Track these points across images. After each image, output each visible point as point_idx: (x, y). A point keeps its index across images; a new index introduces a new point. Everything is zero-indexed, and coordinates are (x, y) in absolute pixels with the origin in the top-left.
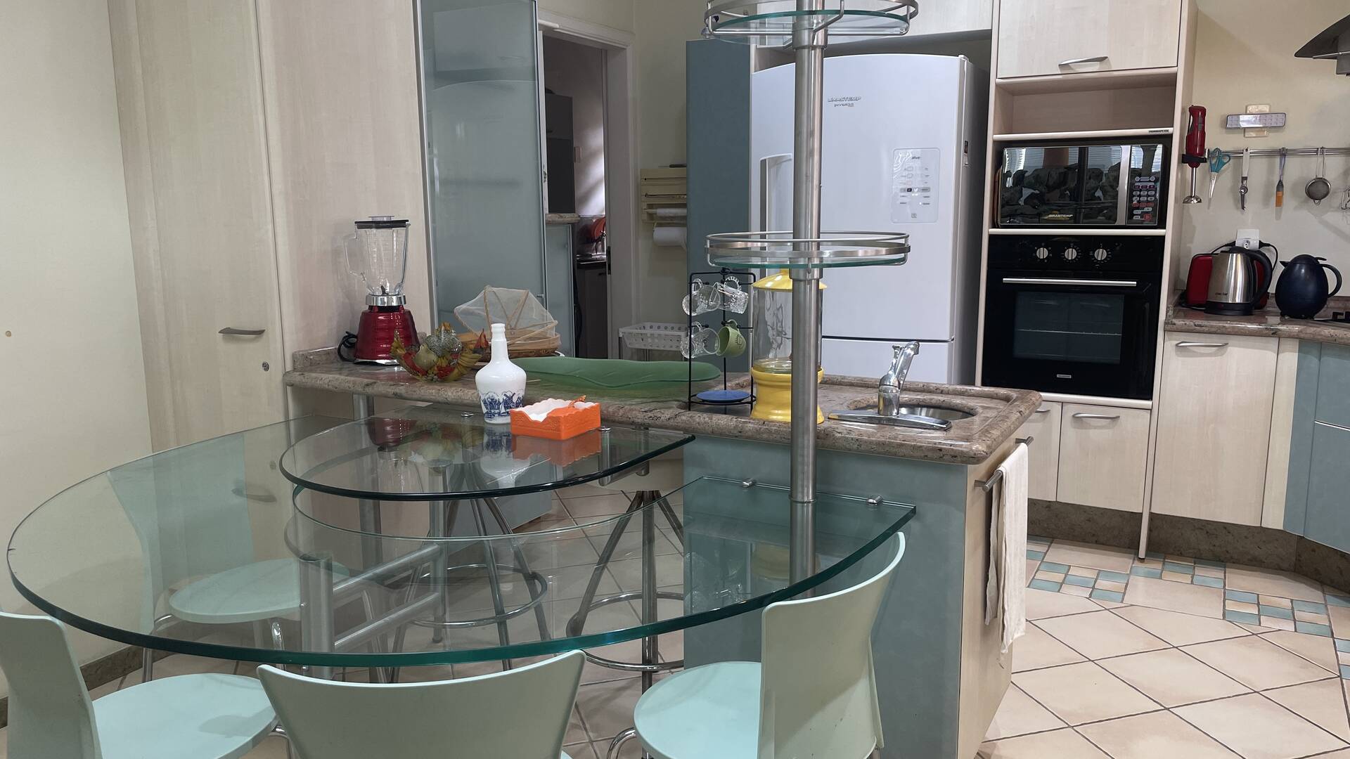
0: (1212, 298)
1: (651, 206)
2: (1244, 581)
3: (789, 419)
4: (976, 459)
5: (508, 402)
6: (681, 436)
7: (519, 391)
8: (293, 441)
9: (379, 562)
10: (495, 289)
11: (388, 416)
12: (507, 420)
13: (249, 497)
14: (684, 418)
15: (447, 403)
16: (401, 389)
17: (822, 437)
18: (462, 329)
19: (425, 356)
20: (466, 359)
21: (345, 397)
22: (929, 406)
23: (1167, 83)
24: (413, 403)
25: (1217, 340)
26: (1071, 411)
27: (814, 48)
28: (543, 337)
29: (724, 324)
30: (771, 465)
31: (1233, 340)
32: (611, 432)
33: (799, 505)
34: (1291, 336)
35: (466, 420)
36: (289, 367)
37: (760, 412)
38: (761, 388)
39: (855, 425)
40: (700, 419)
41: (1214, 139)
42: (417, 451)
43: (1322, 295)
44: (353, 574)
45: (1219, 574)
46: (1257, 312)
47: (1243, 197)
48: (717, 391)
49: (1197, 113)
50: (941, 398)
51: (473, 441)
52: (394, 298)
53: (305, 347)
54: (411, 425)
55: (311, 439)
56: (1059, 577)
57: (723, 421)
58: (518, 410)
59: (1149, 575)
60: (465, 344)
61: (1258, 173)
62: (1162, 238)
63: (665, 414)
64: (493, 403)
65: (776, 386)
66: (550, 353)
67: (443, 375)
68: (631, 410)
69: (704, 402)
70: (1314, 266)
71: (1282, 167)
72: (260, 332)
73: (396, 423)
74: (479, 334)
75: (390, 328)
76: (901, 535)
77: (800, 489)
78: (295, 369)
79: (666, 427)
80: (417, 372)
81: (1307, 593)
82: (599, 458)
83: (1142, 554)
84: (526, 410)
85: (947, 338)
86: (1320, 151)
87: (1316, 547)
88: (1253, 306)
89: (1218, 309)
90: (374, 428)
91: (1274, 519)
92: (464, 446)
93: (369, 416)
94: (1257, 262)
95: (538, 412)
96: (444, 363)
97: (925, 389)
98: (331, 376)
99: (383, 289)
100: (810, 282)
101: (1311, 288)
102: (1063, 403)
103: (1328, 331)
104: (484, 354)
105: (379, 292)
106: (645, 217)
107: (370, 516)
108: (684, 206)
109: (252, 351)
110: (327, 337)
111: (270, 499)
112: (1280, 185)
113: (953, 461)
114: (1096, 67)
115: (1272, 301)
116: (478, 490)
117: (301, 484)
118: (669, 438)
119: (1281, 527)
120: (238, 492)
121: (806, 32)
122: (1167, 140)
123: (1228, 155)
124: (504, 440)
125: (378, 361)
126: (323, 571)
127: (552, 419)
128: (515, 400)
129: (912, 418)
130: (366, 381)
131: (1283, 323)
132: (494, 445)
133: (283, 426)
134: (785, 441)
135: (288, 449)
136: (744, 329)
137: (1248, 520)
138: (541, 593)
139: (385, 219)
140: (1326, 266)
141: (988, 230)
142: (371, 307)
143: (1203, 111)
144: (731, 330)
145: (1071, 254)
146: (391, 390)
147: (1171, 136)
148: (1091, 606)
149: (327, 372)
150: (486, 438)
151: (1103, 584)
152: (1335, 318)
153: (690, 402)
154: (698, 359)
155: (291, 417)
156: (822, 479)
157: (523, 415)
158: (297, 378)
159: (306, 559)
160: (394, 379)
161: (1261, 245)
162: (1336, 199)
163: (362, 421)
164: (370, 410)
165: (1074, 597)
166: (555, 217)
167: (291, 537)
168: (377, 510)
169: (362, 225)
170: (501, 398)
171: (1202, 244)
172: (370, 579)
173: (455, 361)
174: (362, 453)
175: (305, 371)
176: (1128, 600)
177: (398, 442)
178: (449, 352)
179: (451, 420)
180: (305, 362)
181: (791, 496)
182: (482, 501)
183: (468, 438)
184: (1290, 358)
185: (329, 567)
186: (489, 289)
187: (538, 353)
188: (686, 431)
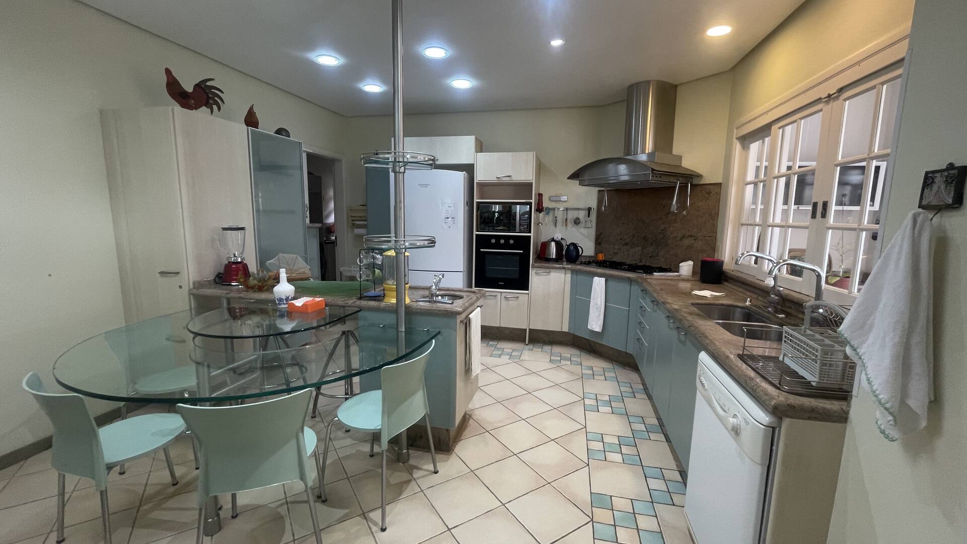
0: (547, 256)
1: (353, 220)
2: (557, 349)
3: (395, 302)
4: (459, 313)
5: (287, 299)
6: (357, 309)
7: (292, 294)
8: (194, 316)
9: (233, 361)
10: (283, 255)
11: (237, 306)
12: (286, 306)
13: (173, 341)
14: (358, 303)
15: (263, 300)
16: (242, 295)
17: (407, 308)
18: (268, 270)
19: (252, 282)
20: (270, 282)
21: (218, 299)
22: (448, 296)
23: (530, 185)
24: (249, 301)
25: (548, 270)
26: (504, 295)
27: (401, 173)
28: (304, 273)
29: (374, 268)
30: (390, 319)
31: (552, 270)
32: (329, 309)
33: (400, 333)
34: (569, 269)
35: (270, 307)
36: (191, 286)
37: (386, 299)
38: (388, 292)
39: (421, 303)
40: (364, 303)
41: (546, 204)
42: (250, 320)
43: (578, 256)
44: (220, 368)
45: (550, 348)
46: (560, 261)
47: (556, 223)
48: (372, 293)
49: (540, 196)
50: (453, 293)
51: (273, 314)
52: (239, 258)
53: (197, 279)
54: (247, 309)
55: (201, 316)
56: (500, 353)
57: (373, 303)
58: (292, 302)
59: (529, 350)
60: (270, 277)
61: (560, 215)
62: (530, 236)
63: (350, 302)
64: (281, 300)
65: (391, 290)
66: (307, 279)
67: (260, 289)
68: (337, 301)
69: (366, 297)
70: (575, 245)
71: (567, 214)
72: (178, 273)
73: (240, 309)
74: (276, 271)
75: (237, 270)
76: (434, 340)
77: (400, 327)
78: (194, 288)
79: (351, 307)
80: (248, 288)
81: (575, 352)
82: (325, 319)
83: (527, 343)
84: (295, 302)
85: (462, 271)
86: (578, 209)
87: (578, 337)
88: (559, 259)
89: (549, 260)
90: (231, 311)
91: (566, 329)
92: (270, 316)
93: (228, 305)
94: (559, 244)
95: (299, 303)
96: (260, 284)
97: (448, 290)
98: (210, 290)
99: (234, 255)
100: (401, 253)
101: (574, 253)
102: (501, 293)
103: (579, 267)
104: (277, 280)
105: (232, 256)
106: (351, 224)
107: (229, 346)
108: (366, 220)
109: (174, 281)
110: (209, 274)
111: (183, 341)
112: (566, 219)
113: (453, 314)
114: (508, 179)
115: (564, 257)
116: (276, 332)
117: (196, 334)
118: (352, 310)
119: (567, 331)
120: (168, 339)
121: (398, 167)
122: (530, 204)
123: (551, 209)
124: (286, 314)
125: (232, 284)
126: (206, 369)
127: (305, 305)
128: (290, 298)
129: (442, 300)
130: (226, 292)
131: (566, 265)
132: (282, 316)
133: (189, 311)
134: (394, 310)
135: (191, 320)
136: (381, 270)
137: (558, 329)
138: (305, 373)
139: (235, 227)
140: (579, 246)
141: (475, 233)
142: (229, 262)
143: (542, 195)
144: (376, 270)
145: (502, 241)
146: (237, 295)
147: (532, 203)
148: (510, 361)
149: (209, 288)
150: (278, 313)
151: (514, 354)
152: (581, 263)
153: (361, 297)
154: (363, 281)
155: (193, 308)
156: (408, 322)
157: (293, 304)
158: (195, 291)
159: (198, 363)
160: (239, 291)
161: (562, 239)
162: (583, 225)
163: (225, 308)
164: (229, 303)
165: (505, 359)
166: (311, 225)
167: (193, 356)
168: (232, 343)
169: (225, 229)
170: (284, 297)
171: (544, 239)
172: (227, 370)
173: (265, 283)
174: (226, 321)
175: (199, 288)
176: (522, 358)
177: (241, 316)
178: (263, 280)
179: (264, 307)
180: (199, 285)
181: (397, 329)
182: (278, 336)
183: (271, 313)
184: (569, 276)
185: (209, 366)
186: (281, 255)
187: (302, 279)
188: (358, 307)
